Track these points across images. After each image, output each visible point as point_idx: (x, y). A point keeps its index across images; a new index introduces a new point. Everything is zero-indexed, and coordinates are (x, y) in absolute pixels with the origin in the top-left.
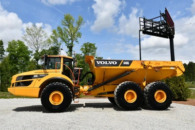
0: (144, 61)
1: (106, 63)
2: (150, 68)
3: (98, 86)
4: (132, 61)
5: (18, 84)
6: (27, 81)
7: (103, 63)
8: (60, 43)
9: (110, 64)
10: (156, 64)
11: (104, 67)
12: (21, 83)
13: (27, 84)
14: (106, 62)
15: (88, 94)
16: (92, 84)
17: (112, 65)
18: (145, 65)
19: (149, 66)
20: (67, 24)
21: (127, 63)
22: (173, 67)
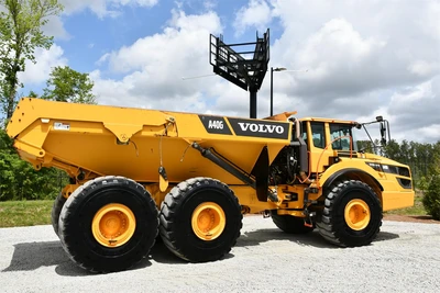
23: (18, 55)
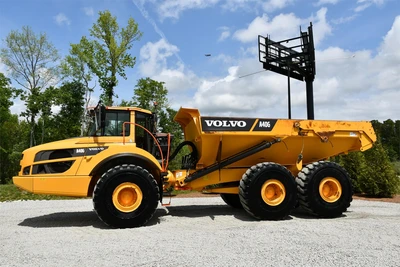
0: (298, 121)
1: (225, 125)
2: (310, 135)
3: (207, 171)
4: (275, 121)
5: (40, 169)
6: (61, 162)
7: (218, 123)
8: (88, 76)
9: (234, 125)
10: (323, 126)
11: (221, 133)
12: (46, 166)
13: (61, 168)
14: (225, 122)
15: (184, 188)
16: (194, 168)
17: (237, 129)
18: (301, 129)
19: (308, 131)
20: (104, 34)
21: (267, 125)
22: (354, 132)
23: (113, 75)
